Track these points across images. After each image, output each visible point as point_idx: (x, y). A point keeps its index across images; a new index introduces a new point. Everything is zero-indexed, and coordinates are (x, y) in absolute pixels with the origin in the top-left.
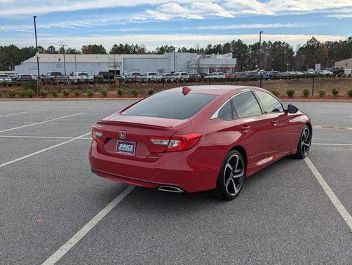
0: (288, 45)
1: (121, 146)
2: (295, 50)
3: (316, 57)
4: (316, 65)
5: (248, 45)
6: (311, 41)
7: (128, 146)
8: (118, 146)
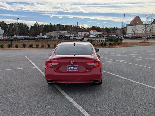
0: (26, 25)
1: (70, 68)
2: (30, 27)
3: (39, 31)
4: (40, 34)
5: (7, 24)
6: (36, 24)
7: (74, 68)
8: (68, 68)
